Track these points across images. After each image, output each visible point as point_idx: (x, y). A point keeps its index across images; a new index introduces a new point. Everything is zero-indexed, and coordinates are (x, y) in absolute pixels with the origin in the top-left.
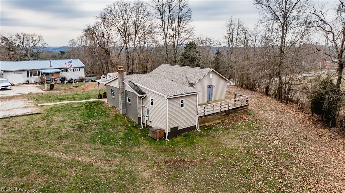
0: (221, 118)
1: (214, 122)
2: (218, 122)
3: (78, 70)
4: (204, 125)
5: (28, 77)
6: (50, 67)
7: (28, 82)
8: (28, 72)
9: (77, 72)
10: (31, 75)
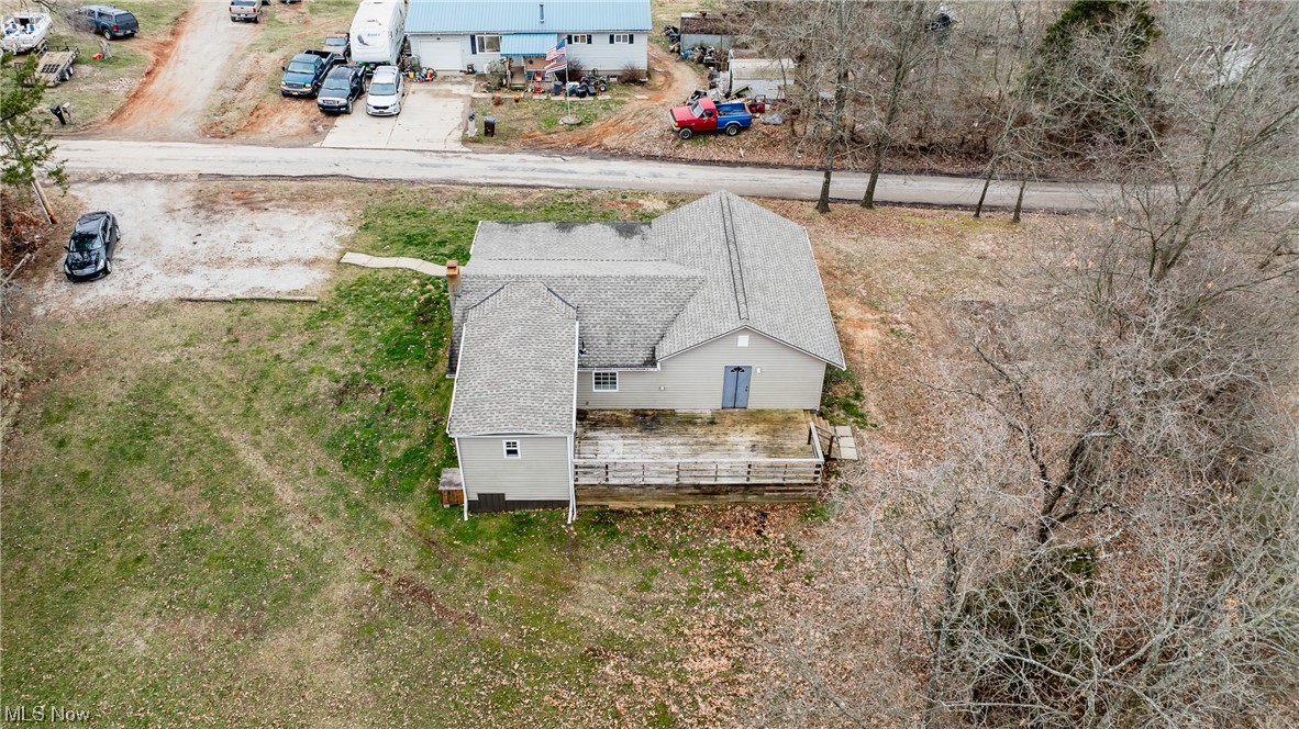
0: (679, 500)
1: (645, 505)
2: (662, 506)
3: (625, 41)
4: (603, 503)
5: (474, 52)
6: (538, 28)
7: (472, 68)
8: (473, 38)
9: (621, 46)
10: (482, 48)
